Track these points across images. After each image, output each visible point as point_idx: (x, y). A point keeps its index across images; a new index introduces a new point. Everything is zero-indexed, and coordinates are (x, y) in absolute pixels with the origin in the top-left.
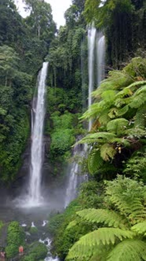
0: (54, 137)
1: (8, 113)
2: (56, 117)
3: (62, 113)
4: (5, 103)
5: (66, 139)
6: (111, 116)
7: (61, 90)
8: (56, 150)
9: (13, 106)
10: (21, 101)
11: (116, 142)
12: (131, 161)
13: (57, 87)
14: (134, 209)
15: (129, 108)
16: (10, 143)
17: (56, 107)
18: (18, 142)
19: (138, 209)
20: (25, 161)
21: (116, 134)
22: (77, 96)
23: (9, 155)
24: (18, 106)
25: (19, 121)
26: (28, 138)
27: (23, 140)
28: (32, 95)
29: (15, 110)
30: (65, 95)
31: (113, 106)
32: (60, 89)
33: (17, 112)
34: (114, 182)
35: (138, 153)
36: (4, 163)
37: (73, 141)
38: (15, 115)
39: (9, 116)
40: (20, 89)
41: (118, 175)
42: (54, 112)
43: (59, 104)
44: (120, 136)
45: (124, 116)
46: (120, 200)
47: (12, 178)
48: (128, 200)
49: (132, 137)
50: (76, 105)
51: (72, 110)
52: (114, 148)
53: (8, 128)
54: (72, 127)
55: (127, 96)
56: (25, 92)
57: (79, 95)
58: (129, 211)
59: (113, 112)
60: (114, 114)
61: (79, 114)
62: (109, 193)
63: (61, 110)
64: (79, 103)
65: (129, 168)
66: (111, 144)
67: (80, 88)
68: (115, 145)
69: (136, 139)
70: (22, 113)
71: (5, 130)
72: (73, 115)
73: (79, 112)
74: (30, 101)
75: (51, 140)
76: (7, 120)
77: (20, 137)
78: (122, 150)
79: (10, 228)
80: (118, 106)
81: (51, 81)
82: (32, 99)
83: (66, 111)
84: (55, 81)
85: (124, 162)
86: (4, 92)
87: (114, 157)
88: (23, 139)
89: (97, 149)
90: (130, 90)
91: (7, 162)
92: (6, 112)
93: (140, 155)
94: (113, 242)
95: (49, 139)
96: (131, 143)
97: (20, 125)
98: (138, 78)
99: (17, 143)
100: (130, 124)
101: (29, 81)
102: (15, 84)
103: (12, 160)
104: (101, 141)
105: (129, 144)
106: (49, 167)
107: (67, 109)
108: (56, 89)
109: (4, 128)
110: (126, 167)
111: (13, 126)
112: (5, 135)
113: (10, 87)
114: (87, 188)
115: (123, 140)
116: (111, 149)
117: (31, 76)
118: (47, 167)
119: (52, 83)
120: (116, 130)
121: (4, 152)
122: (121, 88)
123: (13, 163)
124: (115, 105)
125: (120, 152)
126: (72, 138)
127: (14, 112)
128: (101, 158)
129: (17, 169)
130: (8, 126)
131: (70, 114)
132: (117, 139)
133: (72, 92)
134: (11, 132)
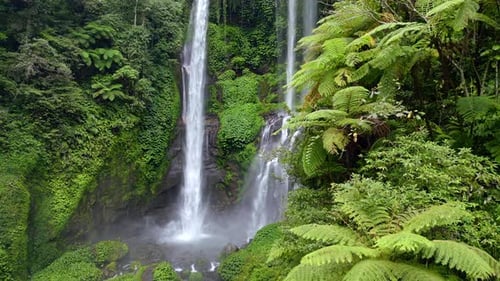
0: (224, 118)
1: (141, 76)
2: (228, 82)
3: (239, 73)
4: (135, 56)
5: (246, 122)
6: (339, 81)
7: (237, 30)
8: (230, 142)
9: (149, 63)
10: (163, 51)
11: (349, 125)
12: (373, 154)
13: (228, 23)
14: (378, 222)
15: (370, 67)
16: (146, 129)
17: (227, 63)
18: (160, 127)
19: (384, 222)
20: (174, 160)
21: (348, 112)
22: (267, 41)
23: (145, 151)
24: (157, 61)
25: (160, 89)
26: (177, 120)
27: (169, 124)
28: (183, 40)
29: (153, 69)
30: (243, 39)
31: (342, 65)
32: (233, 29)
33: (156, 73)
34: (346, 185)
35: (384, 141)
36: (138, 166)
37: (259, 125)
38: (154, 79)
39: (144, 80)
40: (161, 30)
41: (354, 175)
42: (223, 71)
43: (234, 56)
44: (355, 116)
45: (360, 83)
46: (356, 209)
47: (153, 192)
48: (368, 210)
49: (375, 116)
50: (264, 57)
51: (258, 67)
52: (345, 135)
53: (142, 104)
54: (258, 99)
55: (365, 48)
56: (170, 35)
57: (271, 38)
58: (369, 225)
59: (343, 75)
60: (345, 78)
61: (269, 74)
62: (341, 201)
63: (237, 68)
64: (271, 54)
65: (370, 164)
66: (340, 128)
67: (271, 25)
68: (347, 129)
69: (381, 119)
70: (167, 75)
71: (137, 107)
72: (259, 77)
73: (270, 71)
74: (180, 52)
75: (220, 124)
76: (140, 89)
77: (164, 119)
78: (358, 136)
79: (157, 273)
80: (352, 65)
81: (218, 12)
82: (182, 48)
83: (246, 70)
84: (225, 12)
85: (361, 155)
86: (131, 37)
87: (346, 148)
88: (168, 122)
89: (318, 137)
90: (371, 39)
91: (143, 164)
92: (138, 73)
93: (387, 145)
94: (350, 261)
95: (216, 123)
96: (372, 125)
97: (163, 97)
98: (385, 15)
99: (159, 130)
100: (371, 96)
101: (177, 14)
102: (151, 20)
103: (152, 159)
104: (323, 124)
105: (370, 128)
106: (217, 172)
107: (247, 65)
108: (227, 28)
109: (136, 103)
110: (365, 163)
111: (151, 99)
112: (136, 116)
113: (142, 27)
114: (299, 200)
115: (361, 122)
116: (340, 135)
117: (180, 5)
118: (212, 172)
119: (218, 17)
120: (347, 106)
121: (137, 146)
122: (356, 34)
123: (154, 165)
124: (347, 63)
125: (356, 140)
126: (259, 119)
127: (152, 74)
128: (325, 151)
129: (160, 177)
130: (141, 99)
131: (253, 75)
132: (351, 121)
133: (257, 33)
134: (148, 110)
